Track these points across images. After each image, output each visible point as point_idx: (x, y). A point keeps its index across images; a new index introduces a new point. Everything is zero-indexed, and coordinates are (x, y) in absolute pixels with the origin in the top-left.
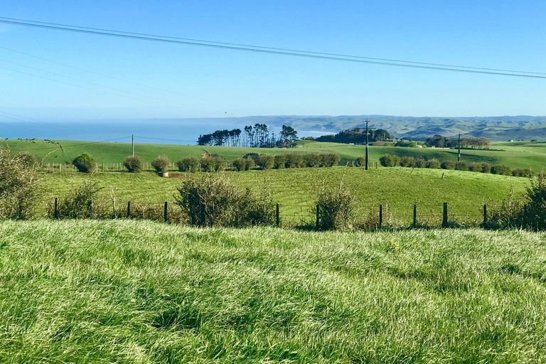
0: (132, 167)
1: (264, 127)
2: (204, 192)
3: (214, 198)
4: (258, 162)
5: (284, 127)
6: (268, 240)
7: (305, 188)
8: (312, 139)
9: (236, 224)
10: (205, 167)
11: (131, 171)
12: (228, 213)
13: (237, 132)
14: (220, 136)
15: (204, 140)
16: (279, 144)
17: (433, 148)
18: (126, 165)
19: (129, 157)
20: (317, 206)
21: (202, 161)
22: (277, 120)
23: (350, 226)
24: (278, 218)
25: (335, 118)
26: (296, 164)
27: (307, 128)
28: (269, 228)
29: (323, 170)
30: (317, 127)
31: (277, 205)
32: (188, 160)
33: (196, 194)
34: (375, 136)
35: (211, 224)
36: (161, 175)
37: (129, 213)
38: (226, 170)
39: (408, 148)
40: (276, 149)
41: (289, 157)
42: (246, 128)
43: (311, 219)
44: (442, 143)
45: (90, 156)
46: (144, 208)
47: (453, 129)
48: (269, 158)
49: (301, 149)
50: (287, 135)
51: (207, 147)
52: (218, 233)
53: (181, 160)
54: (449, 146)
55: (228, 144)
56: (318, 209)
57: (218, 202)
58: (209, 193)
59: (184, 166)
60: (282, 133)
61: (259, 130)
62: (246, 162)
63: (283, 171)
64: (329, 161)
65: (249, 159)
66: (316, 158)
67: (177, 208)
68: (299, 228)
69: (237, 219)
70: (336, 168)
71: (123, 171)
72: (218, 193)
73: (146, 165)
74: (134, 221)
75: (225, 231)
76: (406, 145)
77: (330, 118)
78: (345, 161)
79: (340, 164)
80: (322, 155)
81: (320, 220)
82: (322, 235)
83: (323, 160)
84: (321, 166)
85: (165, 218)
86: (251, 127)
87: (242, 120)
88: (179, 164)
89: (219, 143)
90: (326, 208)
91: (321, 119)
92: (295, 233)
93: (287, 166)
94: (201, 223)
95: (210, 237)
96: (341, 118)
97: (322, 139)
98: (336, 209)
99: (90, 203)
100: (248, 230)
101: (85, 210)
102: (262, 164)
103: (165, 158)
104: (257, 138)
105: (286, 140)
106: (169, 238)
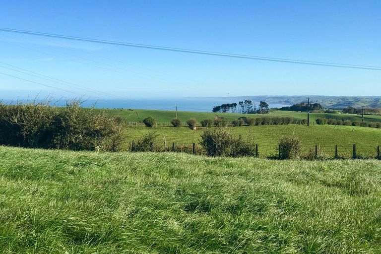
0: (176, 124)
1: (250, 102)
2: (215, 137)
3: (221, 141)
4: (246, 122)
5: (261, 102)
6: (251, 164)
7: (273, 136)
8: (277, 109)
9: (234, 155)
10: (217, 124)
11: (175, 126)
12: (229, 149)
13: (235, 105)
14: (225, 107)
15: (216, 109)
16: (258, 112)
17: (347, 114)
18: (172, 123)
19: (174, 118)
20: (280, 146)
21: (215, 121)
22: (257, 98)
23: (298, 157)
24: (257, 153)
25: (291, 97)
26: (268, 123)
27: (274, 103)
28: (252, 158)
29: (283, 126)
30: (280, 102)
31: (257, 145)
32: (207, 121)
33: (211, 139)
34: (313, 107)
35: (219, 155)
36: (192, 129)
37: (173, 149)
38: (228, 126)
39: (333, 114)
40: (256, 114)
41: (264, 119)
42: (240, 103)
43: (276, 153)
44: (352, 111)
45: (153, 118)
46: (182, 147)
47: (359, 103)
48: (252, 119)
49: (270, 114)
50: (263, 107)
51: (218, 113)
52: (223, 160)
53: (203, 120)
54: (357, 113)
55: (230, 111)
56: (280, 147)
57: (223, 143)
58: (218, 138)
59: (205, 123)
60: (260, 105)
61: (247, 104)
62: (240, 121)
63: (260, 127)
64: (287, 121)
65: (242, 120)
66: (279, 120)
67: (200, 147)
68: (269, 158)
69: (233, 153)
70: (290, 125)
71: (171, 126)
72: (223, 138)
73: (184, 123)
74: (176, 153)
75: (226, 159)
76: (332, 112)
77: (288, 97)
78: (295, 121)
79: (293, 123)
80: (282, 118)
81: (281, 154)
82: (282, 162)
83: (283, 121)
84: (282, 124)
85: (194, 152)
86: (242, 102)
87: (238, 98)
88: (202, 123)
89: (225, 111)
90: (284, 147)
91: (282, 98)
92: (267, 161)
93: (263, 124)
94: (214, 155)
95: (218, 162)
96: (293, 97)
97: (283, 109)
98: (290, 147)
99: (152, 143)
100: (240, 159)
101: (149, 147)
102: (248, 123)
103: (194, 119)
104: (246, 108)
105: (262, 109)
106: (195, 162)
